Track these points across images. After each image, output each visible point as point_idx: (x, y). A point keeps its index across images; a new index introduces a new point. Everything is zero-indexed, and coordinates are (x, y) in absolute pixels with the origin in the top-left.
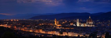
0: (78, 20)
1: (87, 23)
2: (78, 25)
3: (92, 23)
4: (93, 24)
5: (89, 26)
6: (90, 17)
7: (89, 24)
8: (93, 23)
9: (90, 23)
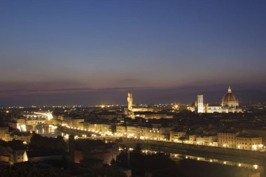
0: (201, 98)
1: (222, 105)
2: (201, 109)
3: (235, 104)
4: (237, 107)
5: (227, 111)
6: (229, 90)
7: (226, 106)
8: (237, 104)
9: (230, 104)
